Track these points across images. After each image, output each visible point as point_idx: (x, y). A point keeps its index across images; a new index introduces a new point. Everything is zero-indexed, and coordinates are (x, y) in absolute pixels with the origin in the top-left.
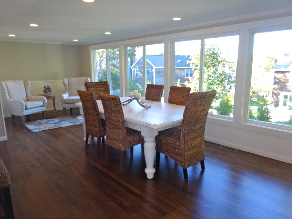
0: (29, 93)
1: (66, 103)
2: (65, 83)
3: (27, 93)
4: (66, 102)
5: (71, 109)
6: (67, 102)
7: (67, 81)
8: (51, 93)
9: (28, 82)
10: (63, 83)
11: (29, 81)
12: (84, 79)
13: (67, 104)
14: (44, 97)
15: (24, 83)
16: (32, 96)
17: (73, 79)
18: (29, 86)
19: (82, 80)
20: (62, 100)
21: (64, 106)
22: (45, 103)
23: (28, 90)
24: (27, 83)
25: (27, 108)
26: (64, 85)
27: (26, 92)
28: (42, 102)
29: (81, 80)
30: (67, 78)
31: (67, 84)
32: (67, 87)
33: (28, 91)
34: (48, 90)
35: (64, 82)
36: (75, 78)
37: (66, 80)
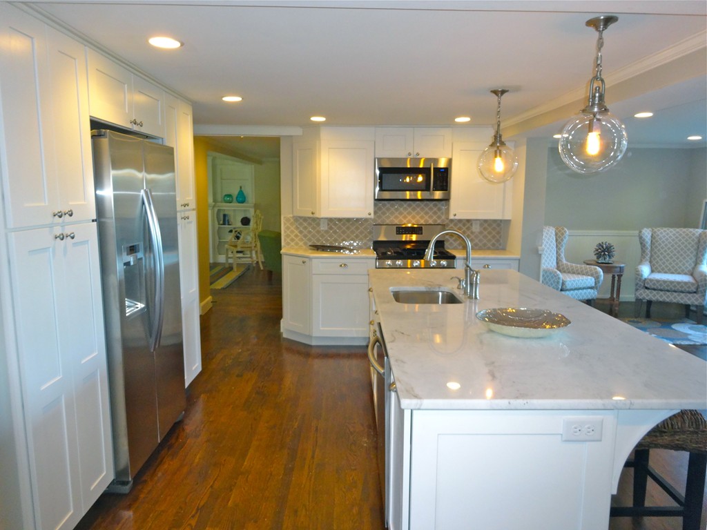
0: (563, 255)
1: (647, 288)
2: (644, 240)
3: (559, 255)
4: (646, 285)
5: (650, 303)
6: (648, 286)
7: (649, 237)
8: (613, 259)
9: (565, 232)
10: (638, 239)
11: (566, 229)
12: (697, 234)
13: (647, 291)
14: (597, 267)
15: (556, 234)
16: (569, 264)
17: (665, 231)
18: (565, 241)
19: (690, 235)
20: (636, 279)
21: (641, 294)
22: (599, 282)
23: (563, 249)
24: (563, 234)
25: (564, 287)
26: (641, 243)
27: (557, 252)
28: (593, 279)
29: (687, 235)
30: (650, 229)
31: (649, 242)
32: (647, 248)
33: (562, 252)
34: (607, 253)
35: (641, 238)
36: (671, 230)
37: (647, 233)
